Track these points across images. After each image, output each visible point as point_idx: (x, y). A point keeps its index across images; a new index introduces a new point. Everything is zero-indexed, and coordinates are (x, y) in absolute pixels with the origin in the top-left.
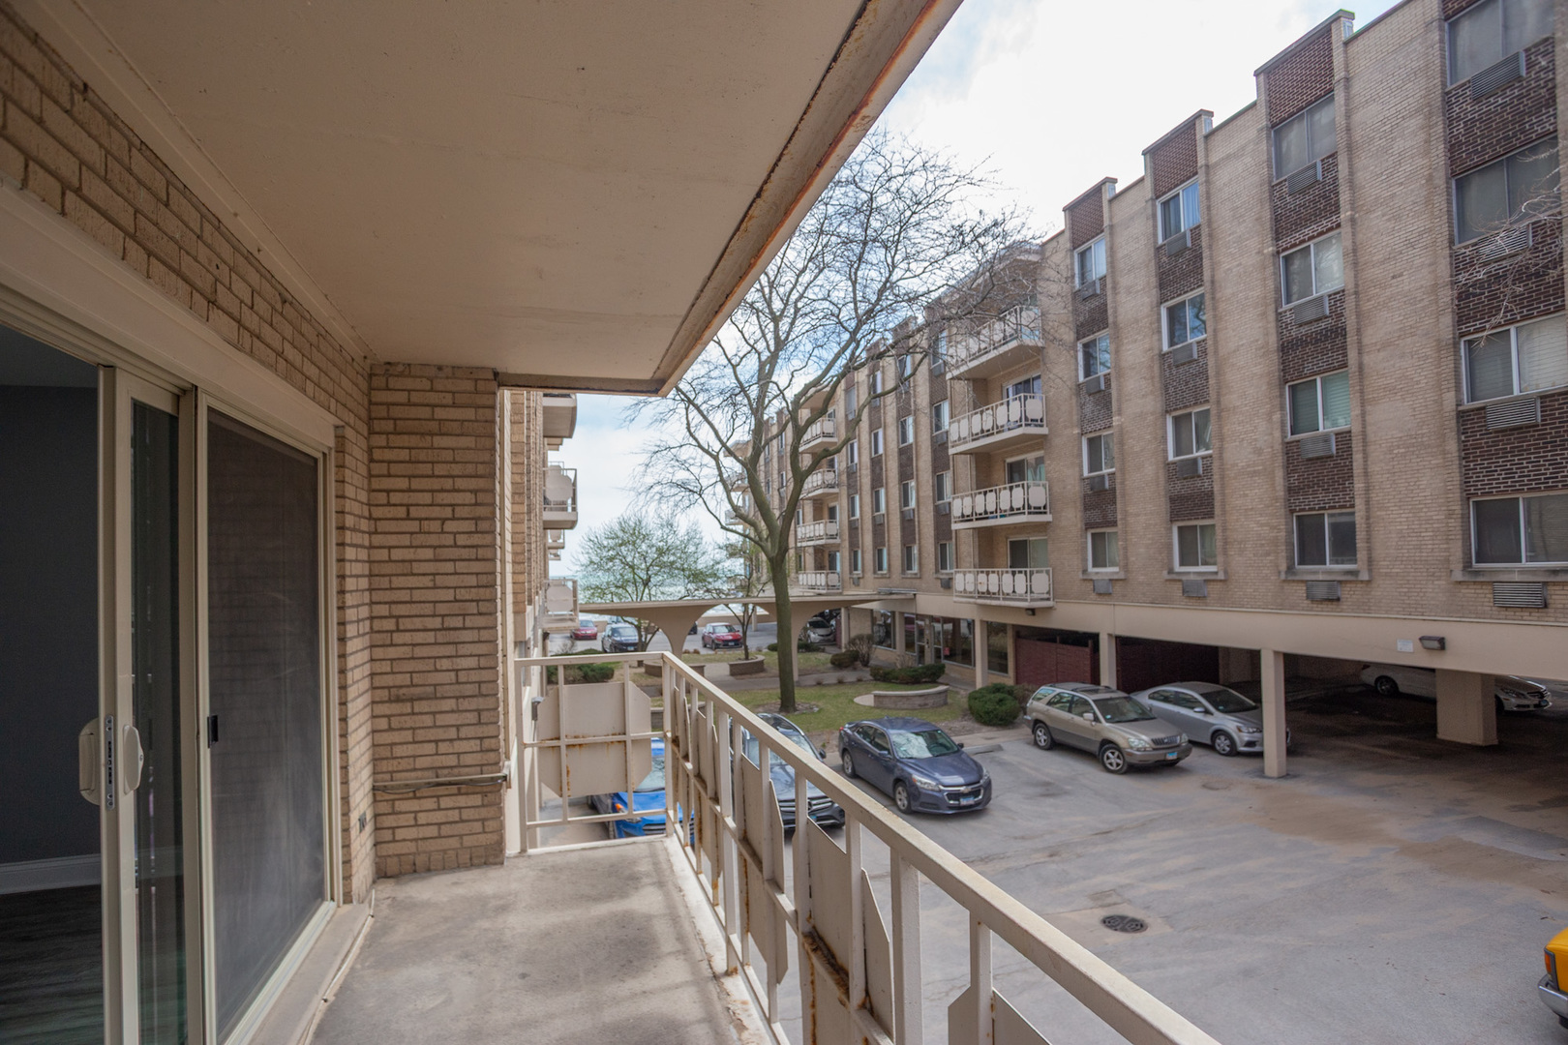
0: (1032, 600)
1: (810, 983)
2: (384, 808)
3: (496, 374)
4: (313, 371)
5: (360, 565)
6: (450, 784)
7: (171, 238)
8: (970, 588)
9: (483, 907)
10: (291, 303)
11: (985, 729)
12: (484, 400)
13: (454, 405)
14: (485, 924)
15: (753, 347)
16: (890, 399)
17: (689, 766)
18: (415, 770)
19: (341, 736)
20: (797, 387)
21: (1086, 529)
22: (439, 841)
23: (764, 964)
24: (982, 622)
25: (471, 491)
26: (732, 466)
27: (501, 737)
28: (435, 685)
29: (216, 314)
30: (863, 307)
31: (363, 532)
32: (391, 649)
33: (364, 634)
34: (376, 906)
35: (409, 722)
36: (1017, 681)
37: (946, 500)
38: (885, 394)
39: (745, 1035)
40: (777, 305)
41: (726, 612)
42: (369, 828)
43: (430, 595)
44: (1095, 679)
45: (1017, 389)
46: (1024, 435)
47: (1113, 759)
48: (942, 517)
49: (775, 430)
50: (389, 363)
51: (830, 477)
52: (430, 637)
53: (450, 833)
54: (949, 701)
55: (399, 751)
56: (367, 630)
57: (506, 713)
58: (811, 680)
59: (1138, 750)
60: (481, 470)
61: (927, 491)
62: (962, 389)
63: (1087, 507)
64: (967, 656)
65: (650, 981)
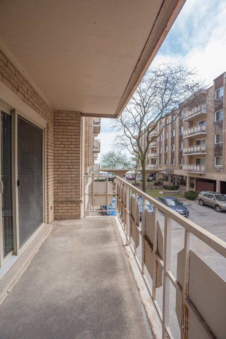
0: (201, 172)
1: (144, 247)
2: (56, 205)
3: (81, 113)
4: (41, 110)
5: (52, 153)
6: (69, 201)
7: (8, 74)
8: (186, 169)
9: (75, 227)
10: (36, 94)
11: (188, 200)
12: (78, 119)
13: (72, 120)
14: (75, 231)
15: (139, 114)
16: (170, 125)
17: (120, 200)
18: (63, 198)
19: (47, 189)
20: (149, 122)
21: (215, 156)
22: (67, 213)
23: (134, 243)
24: (189, 176)
25: (75, 139)
26: (134, 141)
27: (80, 192)
28: (67, 180)
29: (18, 93)
30: (164, 104)
31: (53, 147)
32: (58, 172)
33: (52, 168)
34: (54, 225)
35: (61, 188)
36: (196, 190)
37: (182, 149)
38: (168, 124)
39: (129, 259)
40: (145, 104)
41: (132, 173)
42: (53, 209)
43: (66, 161)
44: (215, 190)
45: (200, 123)
46: (201, 134)
47: (218, 209)
48: (181, 153)
49: (144, 133)
50: (58, 110)
51: (155, 143)
52: (66, 170)
53: (69, 212)
54: (180, 194)
55: (59, 194)
56: (53, 168)
57: (82, 187)
58: (149, 188)
59: (224, 207)
60: (77, 134)
61: (177, 147)
62: (186, 124)
63: (215, 151)
64: (185, 184)
65: (109, 245)
